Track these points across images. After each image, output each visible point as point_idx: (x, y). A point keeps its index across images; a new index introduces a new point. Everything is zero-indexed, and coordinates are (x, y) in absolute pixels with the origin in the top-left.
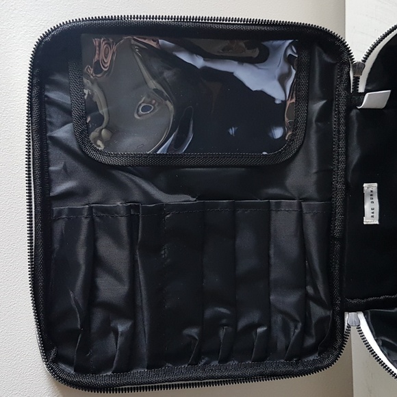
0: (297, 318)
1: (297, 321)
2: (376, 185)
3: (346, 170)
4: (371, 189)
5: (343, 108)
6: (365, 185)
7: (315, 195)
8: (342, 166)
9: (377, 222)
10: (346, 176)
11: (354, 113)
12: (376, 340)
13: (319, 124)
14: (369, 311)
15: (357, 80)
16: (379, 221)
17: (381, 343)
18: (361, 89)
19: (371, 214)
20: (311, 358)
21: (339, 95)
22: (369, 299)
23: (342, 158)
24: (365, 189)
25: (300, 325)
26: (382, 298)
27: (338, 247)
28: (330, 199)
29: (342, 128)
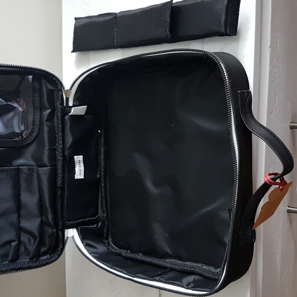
0: (37, 235)
1: (37, 237)
2: (82, 156)
3: (63, 149)
4: (79, 159)
5: (60, 115)
6: (75, 157)
7: (47, 163)
8: (61, 146)
9: (83, 177)
10: (63, 152)
11: (67, 117)
12: (83, 243)
13: (47, 123)
14: (79, 227)
15: (67, 99)
16: (84, 176)
17: (85, 244)
18: (71, 104)
19: (79, 172)
20: (45, 257)
21: (58, 107)
22: (79, 221)
23: (61, 142)
24: (75, 159)
25: (38, 239)
26: (87, 219)
27: (59, 192)
28: (56, 165)
29: (60, 126)
